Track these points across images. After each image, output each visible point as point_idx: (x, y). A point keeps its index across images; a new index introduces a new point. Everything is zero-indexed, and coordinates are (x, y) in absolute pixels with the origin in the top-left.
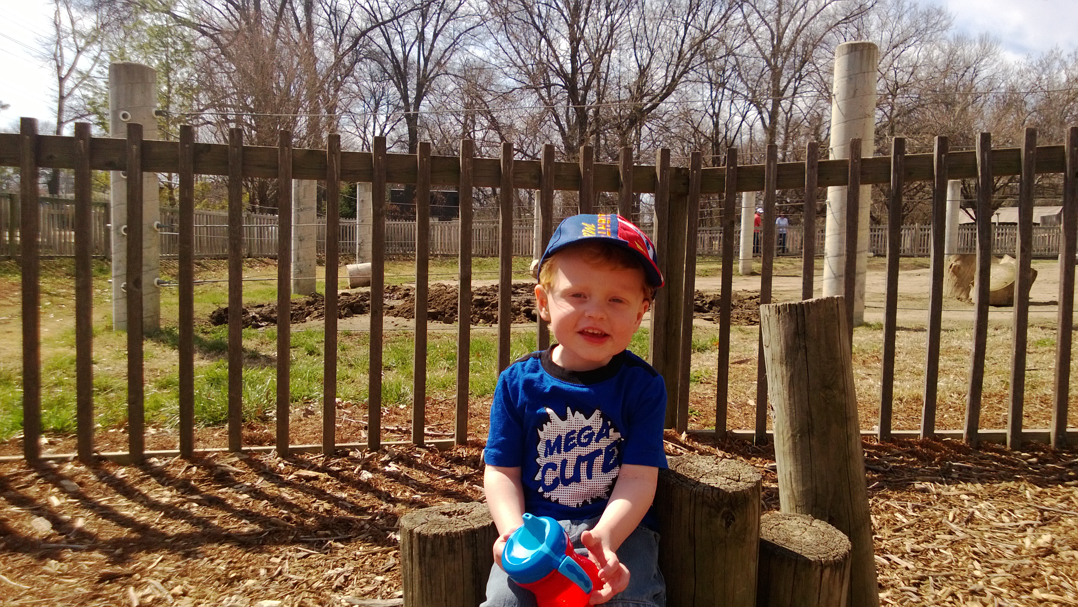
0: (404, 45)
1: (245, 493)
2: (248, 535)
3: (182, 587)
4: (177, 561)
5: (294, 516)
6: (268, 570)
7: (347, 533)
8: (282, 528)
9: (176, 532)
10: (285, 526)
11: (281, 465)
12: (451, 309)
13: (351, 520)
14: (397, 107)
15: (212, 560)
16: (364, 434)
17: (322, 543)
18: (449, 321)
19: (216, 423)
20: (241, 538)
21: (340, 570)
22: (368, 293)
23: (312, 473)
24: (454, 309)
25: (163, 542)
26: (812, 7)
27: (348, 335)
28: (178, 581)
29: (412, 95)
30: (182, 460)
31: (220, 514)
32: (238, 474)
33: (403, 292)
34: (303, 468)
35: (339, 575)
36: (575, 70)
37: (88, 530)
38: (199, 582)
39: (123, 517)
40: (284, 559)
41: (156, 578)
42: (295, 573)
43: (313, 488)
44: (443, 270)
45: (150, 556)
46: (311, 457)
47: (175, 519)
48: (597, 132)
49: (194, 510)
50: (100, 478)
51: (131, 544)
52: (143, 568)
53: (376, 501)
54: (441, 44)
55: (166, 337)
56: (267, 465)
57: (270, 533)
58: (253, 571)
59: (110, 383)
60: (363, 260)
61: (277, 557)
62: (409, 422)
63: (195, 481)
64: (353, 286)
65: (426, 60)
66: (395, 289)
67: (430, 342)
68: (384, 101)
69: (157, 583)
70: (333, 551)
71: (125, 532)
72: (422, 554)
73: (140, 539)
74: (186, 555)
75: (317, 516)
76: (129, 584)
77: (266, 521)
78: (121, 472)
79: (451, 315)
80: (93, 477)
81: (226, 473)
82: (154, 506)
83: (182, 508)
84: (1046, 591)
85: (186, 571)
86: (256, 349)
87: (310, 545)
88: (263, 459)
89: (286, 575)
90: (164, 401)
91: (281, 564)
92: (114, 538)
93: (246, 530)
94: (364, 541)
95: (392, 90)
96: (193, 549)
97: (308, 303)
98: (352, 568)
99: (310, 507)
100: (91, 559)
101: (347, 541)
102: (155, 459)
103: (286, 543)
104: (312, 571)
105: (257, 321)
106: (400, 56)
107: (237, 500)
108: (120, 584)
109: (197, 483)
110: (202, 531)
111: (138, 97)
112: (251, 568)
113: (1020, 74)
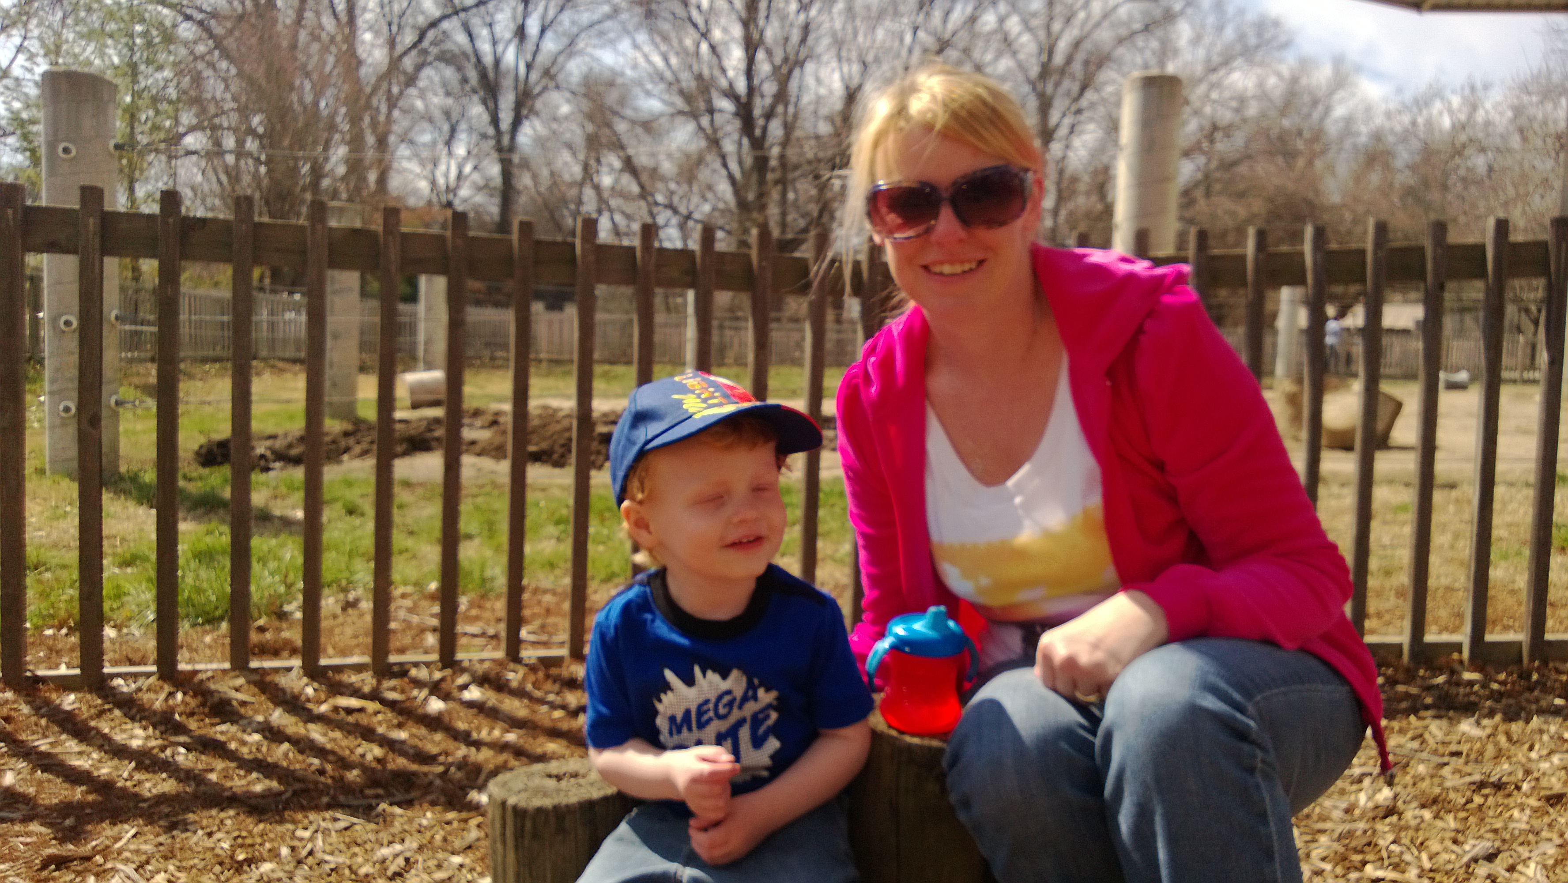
0: (494, 43)
1: (256, 732)
2: (263, 796)
3: (167, 876)
4: (158, 835)
5: (329, 767)
6: (293, 849)
7: (408, 791)
8: (311, 786)
9: (154, 791)
10: (316, 783)
11: (309, 691)
12: (563, 446)
13: (414, 774)
14: (484, 136)
15: (210, 835)
16: (431, 640)
17: (370, 808)
18: (560, 464)
19: (208, 621)
20: (253, 802)
21: (398, 847)
22: (437, 421)
23: (354, 702)
24: (567, 447)
25: (136, 807)
26: (1097, 8)
27: (407, 484)
28: (160, 866)
29: (506, 118)
30: (161, 682)
31: (220, 764)
32: (243, 704)
33: (490, 418)
34: (341, 694)
35: (396, 856)
36: (751, 89)
37: (21, 790)
38: (192, 867)
39: (73, 769)
40: (317, 831)
41: (127, 861)
42: (332, 853)
43: (357, 725)
44: (551, 382)
45: (116, 829)
46: (353, 678)
47: (154, 772)
48: (783, 183)
49: (180, 759)
50: (37, 710)
51: (88, 811)
52: (107, 847)
53: (450, 745)
54: (550, 45)
55: (127, 485)
56: (288, 691)
57: (295, 793)
58: (270, 850)
59: (43, 558)
60: (429, 367)
61: (306, 829)
62: (499, 620)
63: (180, 715)
64: (415, 406)
65: (529, 66)
66: (477, 413)
67: (531, 496)
68: (463, 126)
69: (129, 869)
70: (386, 820)
71: (78, 793)
72: (519, 834)
73: (101, 803)
74: (171, 828)
75: (365, 769)
76: (88, 870)
77: (287, 776)
78: (69, 701)
79: (563, 456)
80: (26, 709)
81: (227, 702)
82: (120, 752)
83: (162, 755)
84: (1382, 867)
85: (172, 852)
86: (267, 505)
87: (353, 811)
88: (283, 681)
89: (320, 855)
90: (127, 587)
91: (312, 839)
92: (61, 802)
93: (258, 788)
94: (433, 804)
95: (477, 111)
96: (180, 818)
97: (346, 434)
98: (415, 845)
99: (352, 752)
100: (28, 834)
101: (407, 804)
102: (120, 681)
103: (318, 808)
104: (356, 849)
105: (267, 460)
106: (488, 60)
107: (243, 743)
108: (74, 871)
109: (184, 717)
110: (195, 791)
111: (88, 123)
112: (268, 845)
113: (1388, 115)
